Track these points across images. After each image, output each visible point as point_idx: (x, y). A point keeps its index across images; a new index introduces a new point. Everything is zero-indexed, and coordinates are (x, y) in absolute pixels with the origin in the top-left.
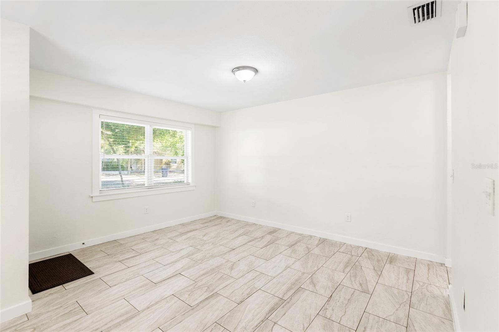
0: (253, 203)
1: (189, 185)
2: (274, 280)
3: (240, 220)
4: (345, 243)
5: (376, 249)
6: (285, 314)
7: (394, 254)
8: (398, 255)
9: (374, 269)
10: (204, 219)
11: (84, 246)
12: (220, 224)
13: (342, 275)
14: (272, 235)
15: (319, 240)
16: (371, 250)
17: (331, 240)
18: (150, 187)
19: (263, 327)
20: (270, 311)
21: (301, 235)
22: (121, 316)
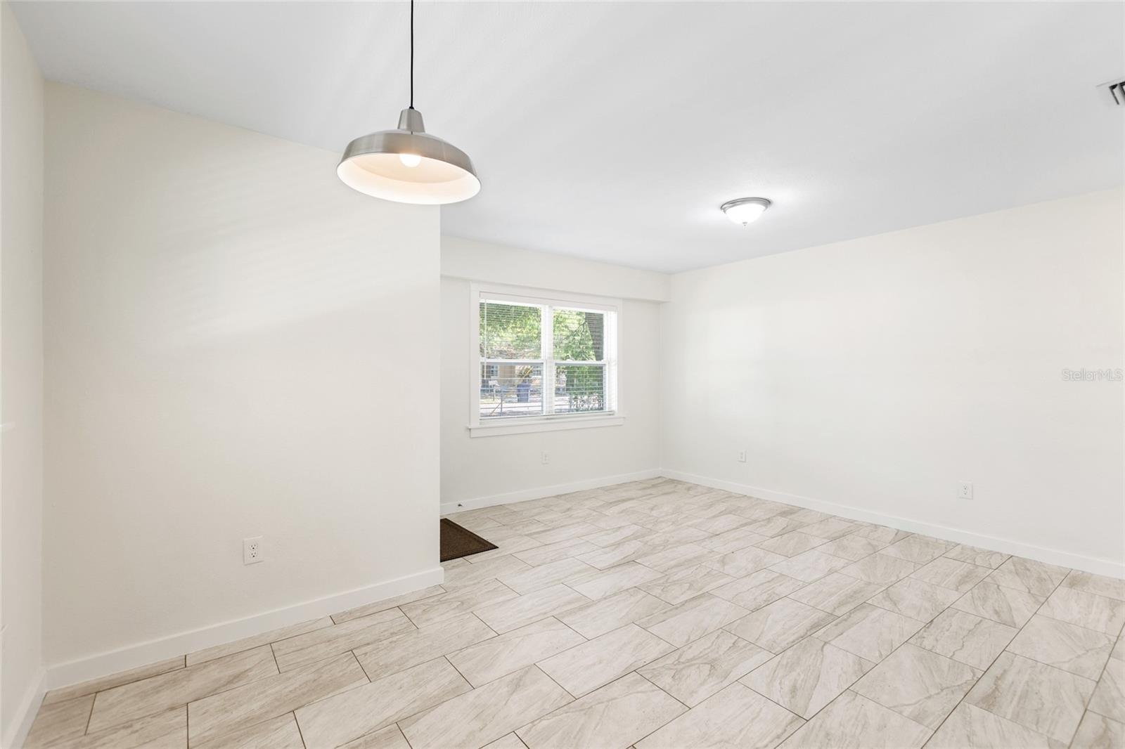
0: (742, 454)
1: (613, 415)
2: (810, 588)
3: (712, 489)
4: (959, 544)
5: (1037, 560)
6: (842, 634)
7: (1083, 572)
8: (1092, 575)
9: (1029, 592)
10: (641, 482)
11: (461, 510)
12: (674, 492)
13: (954, 595)
14: (789, 517)
15: (896, 534)
16: (1025, 560)
17: (924, 536)
18: (549, 418)
19: (806, 645)
20: (812, 627)
21: (852, 522)
22: (569, 603)
